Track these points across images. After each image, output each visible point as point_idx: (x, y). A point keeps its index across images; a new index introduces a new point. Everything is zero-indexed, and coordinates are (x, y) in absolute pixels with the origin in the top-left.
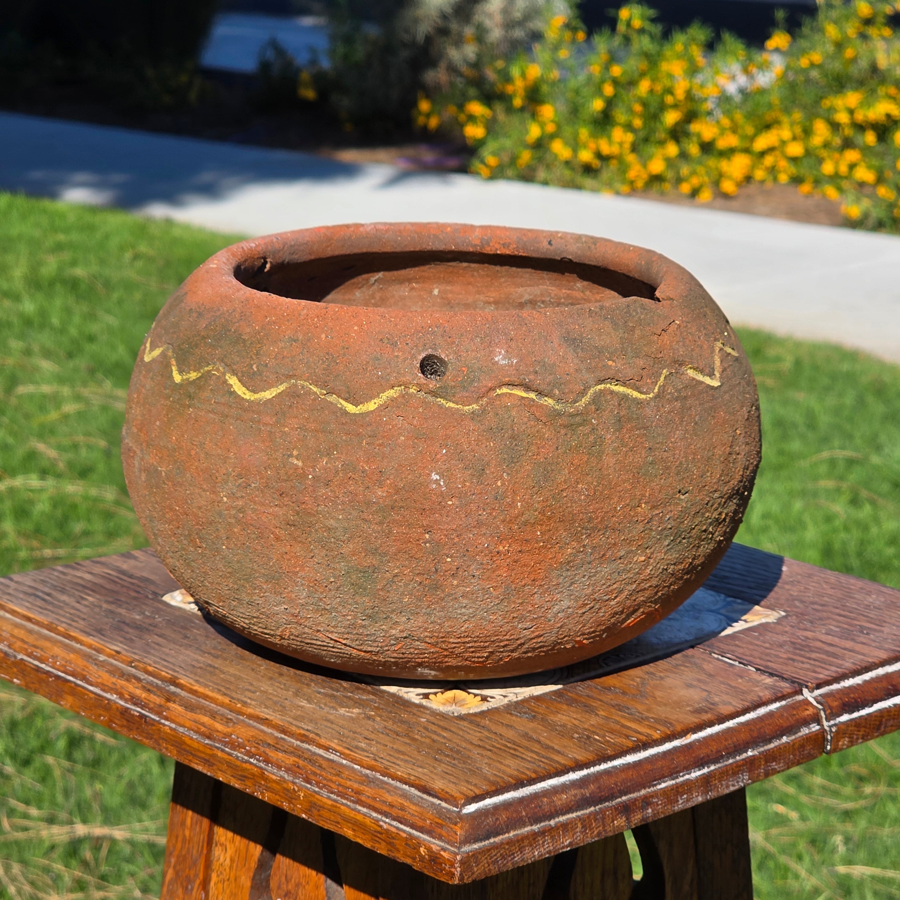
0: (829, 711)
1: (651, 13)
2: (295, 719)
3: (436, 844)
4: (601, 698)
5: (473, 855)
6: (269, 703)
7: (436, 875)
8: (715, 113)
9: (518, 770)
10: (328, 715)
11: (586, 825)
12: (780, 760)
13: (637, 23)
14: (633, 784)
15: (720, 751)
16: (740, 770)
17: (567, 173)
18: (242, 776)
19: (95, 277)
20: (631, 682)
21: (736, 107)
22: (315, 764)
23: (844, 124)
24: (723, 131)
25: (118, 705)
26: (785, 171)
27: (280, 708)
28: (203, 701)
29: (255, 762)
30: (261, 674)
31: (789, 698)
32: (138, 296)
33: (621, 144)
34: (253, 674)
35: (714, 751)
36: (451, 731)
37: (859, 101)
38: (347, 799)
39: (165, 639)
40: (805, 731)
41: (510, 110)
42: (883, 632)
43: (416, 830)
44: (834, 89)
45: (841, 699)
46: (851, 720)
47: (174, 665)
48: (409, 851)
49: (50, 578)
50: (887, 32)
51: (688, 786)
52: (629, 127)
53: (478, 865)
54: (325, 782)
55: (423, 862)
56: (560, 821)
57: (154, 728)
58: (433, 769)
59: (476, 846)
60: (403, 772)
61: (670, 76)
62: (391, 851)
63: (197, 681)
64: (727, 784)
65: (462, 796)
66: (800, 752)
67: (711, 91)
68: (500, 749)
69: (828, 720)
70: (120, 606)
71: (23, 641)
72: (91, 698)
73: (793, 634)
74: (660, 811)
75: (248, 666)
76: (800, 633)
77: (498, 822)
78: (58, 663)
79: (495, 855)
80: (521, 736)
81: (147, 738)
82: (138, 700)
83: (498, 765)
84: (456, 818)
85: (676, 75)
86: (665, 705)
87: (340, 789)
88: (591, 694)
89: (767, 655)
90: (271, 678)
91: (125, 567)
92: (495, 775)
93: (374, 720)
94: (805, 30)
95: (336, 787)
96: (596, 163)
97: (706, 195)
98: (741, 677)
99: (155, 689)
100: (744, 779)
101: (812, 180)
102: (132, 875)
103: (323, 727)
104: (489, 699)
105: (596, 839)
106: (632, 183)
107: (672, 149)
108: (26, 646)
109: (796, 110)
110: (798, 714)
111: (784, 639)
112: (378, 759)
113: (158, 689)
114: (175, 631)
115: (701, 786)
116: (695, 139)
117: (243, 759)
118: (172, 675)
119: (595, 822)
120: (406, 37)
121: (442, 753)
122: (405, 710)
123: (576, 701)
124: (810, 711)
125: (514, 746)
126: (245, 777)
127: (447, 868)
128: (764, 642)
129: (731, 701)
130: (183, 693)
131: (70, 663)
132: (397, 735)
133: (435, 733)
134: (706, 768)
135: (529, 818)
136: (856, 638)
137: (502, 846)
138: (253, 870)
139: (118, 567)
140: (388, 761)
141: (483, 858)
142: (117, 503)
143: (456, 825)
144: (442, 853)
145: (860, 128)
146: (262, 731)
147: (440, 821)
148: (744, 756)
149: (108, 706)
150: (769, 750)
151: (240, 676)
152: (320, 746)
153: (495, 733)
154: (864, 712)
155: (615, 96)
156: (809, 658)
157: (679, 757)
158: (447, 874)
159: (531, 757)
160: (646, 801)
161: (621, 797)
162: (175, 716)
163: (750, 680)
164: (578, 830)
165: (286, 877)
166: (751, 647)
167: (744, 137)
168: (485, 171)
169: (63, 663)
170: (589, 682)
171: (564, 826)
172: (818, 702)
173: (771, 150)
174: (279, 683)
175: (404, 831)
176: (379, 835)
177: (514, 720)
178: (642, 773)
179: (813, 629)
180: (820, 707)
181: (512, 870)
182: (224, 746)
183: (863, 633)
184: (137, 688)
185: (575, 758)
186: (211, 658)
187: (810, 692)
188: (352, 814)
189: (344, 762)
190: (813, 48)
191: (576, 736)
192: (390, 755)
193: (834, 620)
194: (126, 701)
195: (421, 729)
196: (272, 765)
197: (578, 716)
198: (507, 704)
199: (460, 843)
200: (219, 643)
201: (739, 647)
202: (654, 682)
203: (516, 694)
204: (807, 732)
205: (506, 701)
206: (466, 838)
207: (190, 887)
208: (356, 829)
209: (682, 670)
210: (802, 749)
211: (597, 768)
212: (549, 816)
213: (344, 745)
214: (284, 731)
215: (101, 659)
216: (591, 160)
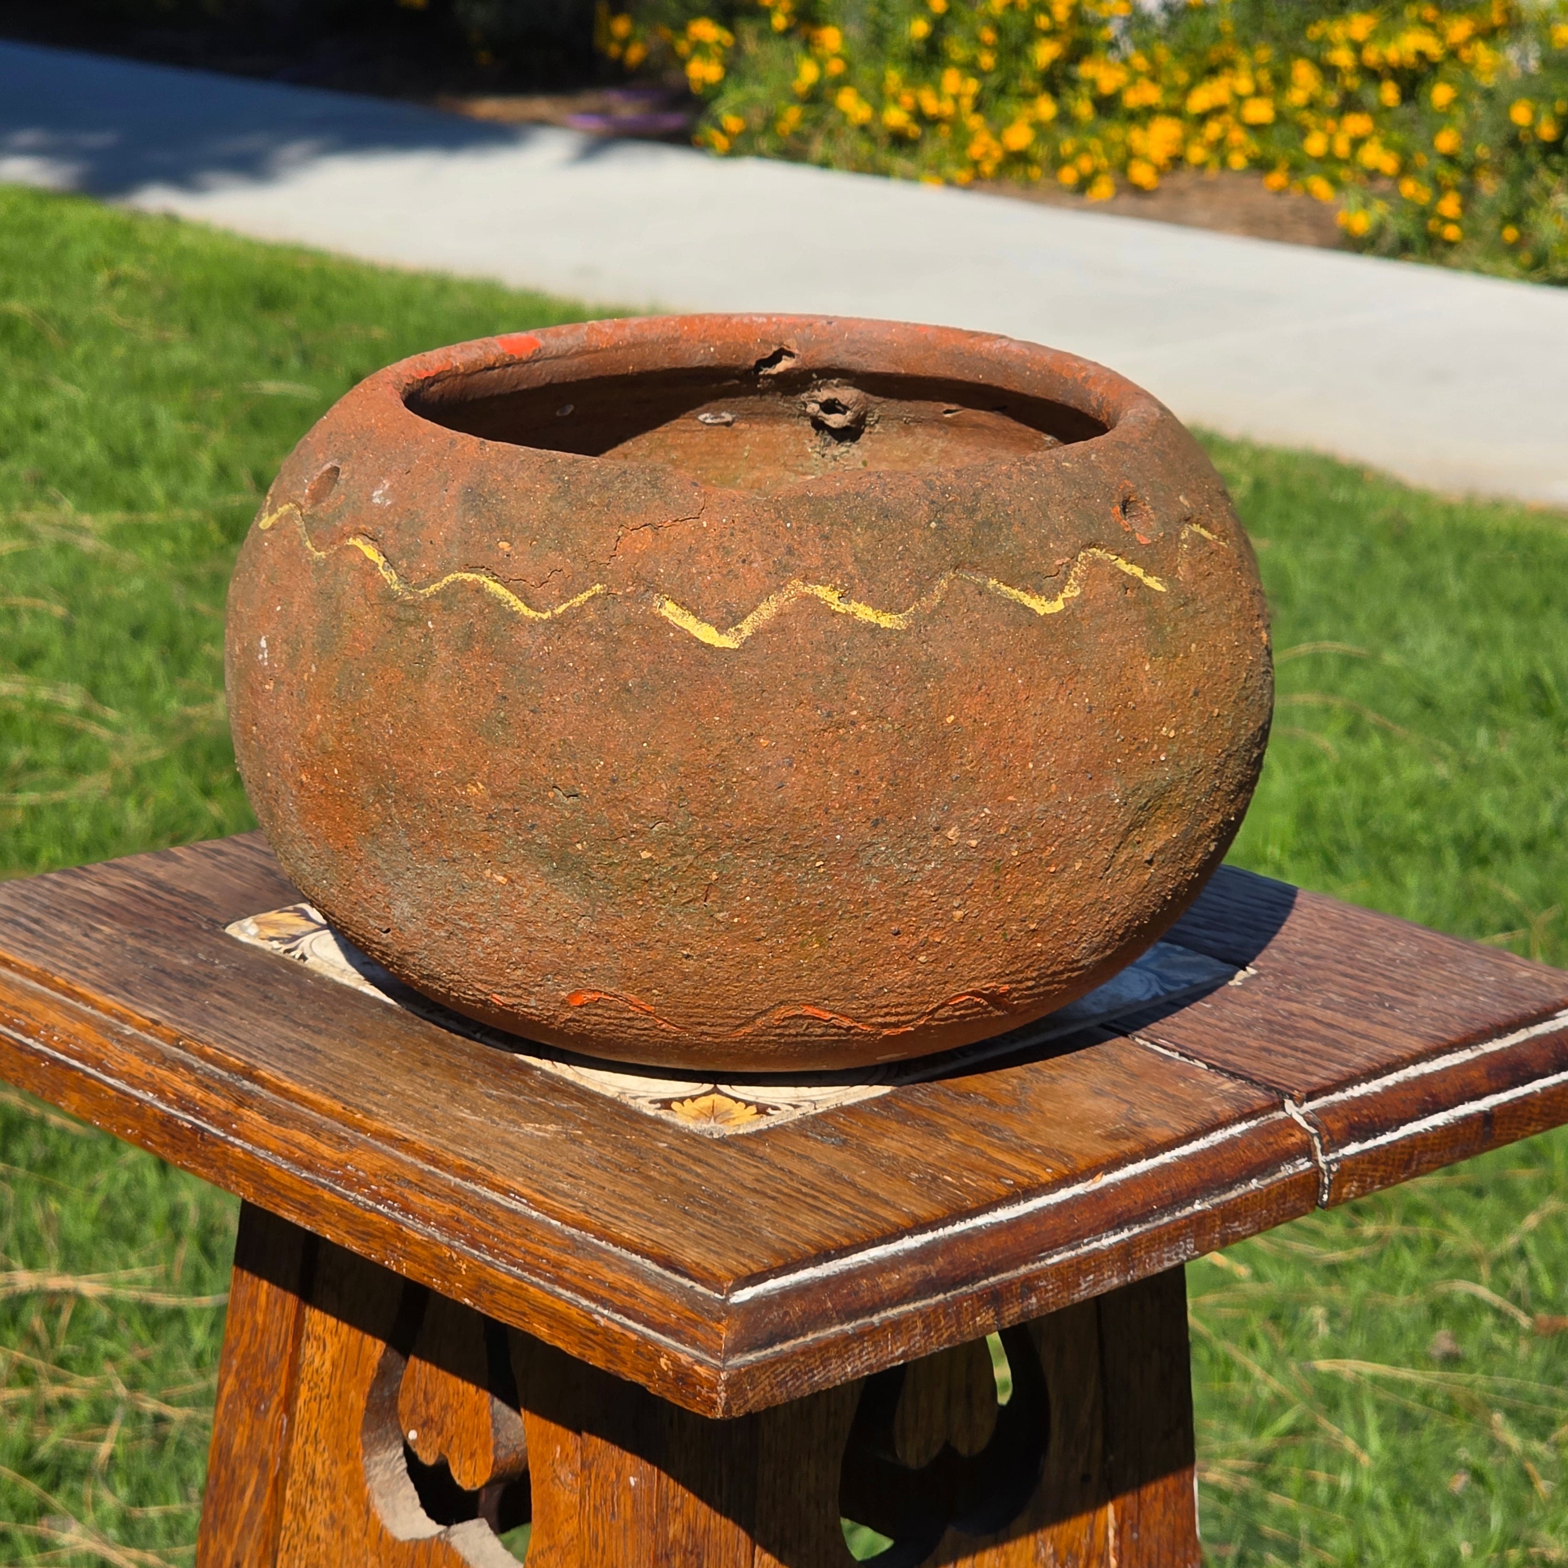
0: (1327, 1137)
2: (453, 1141)
3: (686, 1353)
4: (953, 1111)
5: (746, 1372)
6: (408, 1113)
7: (685, 1402)
8: (1121, 44)
9: (820, 1232)
10: (506, 1136)
11: (929, 1323)
12: (1246, 1217)
14: (1006, 1257)
15: (1149, 1204)
16: (1180, 1235)
17: (864, 148)
18: (364, 1233)
19: (44, 317)
20: (1004, 1086)
21: (1159, 37)
22: (486, 1217)
23: (1346, 67)
24: (1135, 76)
25: (157, 1111)
26: (1241, 148)
27: (427, 1122)
28: (298, 1107)
29: (386, 1210)
30: (394, 1063)
31: (1263, 1115)
32: (119, 351)
33: (956, 98)
34: (379, 1063)
35: (1139, 1202)
36: (708, 1164)
37: (1371, 30)
38: (539, 1275)
39: (232, 1000)
40: (1287, 1170)
41: (765, 35)
42: (1416, 1005)
43: (654, 1330)
44: (1330, 7)
45: (1347, 1117)
46: (1363, 1152)
47: (248, 1045)
48: (642, 1364)
49: (39, 894)
51: (1096, 1261)
52: (971, 68)
53: (755, 1388)
54: (502, 1246)
55: (664, 1381)
56: (888, 1318)
57: (216, 1149)
58: (681, 1229)
59: (751, 1357)
60: (632, 1233)
62: (612, 1362)
63: (287, 1073)
64: (1159, 1256)
65: (729, 1275)
66: (1278, 1205)
67: (1115, 8)
68: (790, 1196)
69: (1325, 1152)
70: (156, 943)
72: (111, 1098)
73: (1267, 1006)
74: (1051, 1300)
75: (372, 1048)
76: (1281, 1005)
77: (788, 1319)
78: (56, 1038)
79: (783, 1372)
80: (824, 1175)
81: (203, 1166)
82: (190, 1102)
83: (788, 1223)
84: (719, 1311)
86: (1059, 1124)
87: (529, 1258)
88: (936, 1103)
89: (1228, 1041)
90: (410, 1071)
91: (161, 875)
92: (783, 1240)
93: (582, 1144)
95: (522, 1255)
96: (914, 130)
97: (1103, 189)
98: (1185, 1080)
99: (217, 1086)
100: (1186, 1249)
101: (1287, 165)
102: (111, 1358)
103: (499, 1154)
104: (770, 1111)
105: (946, 1346)
106: (976, 164)
107: (1046, 108)
109: (1262, 44)
110: (1276, 1142)
111: (1255, 1015)
112: (590, 1210)
113: (223, 1086)
114: (248, 986)
115: (1118, 1261)
116: (1085, 91)
117: (366, 1204)
118: (246, 1062)
119: (944, 1318)
121: (696, 1202)
122: (632, 1128)
123: (913, 1117)
124: (1297, 1138)
125: (812, 1192)
126: (369, 1234)
127: (704, 1392)
128: (1221, 1021)
129: (1168, 1119)
130: (265, 1093)
131: (76, 1038)
132: (621, 1170)
133: (682, 1167)
134: (1126, 1230)
135: (837, 1313)
136: (1373, 1015)
137: (794, 1358)
138: (369, 1381)
139: (148, 874)
140: (607, 1214)
141: (763, 1377)
142: (85, 713)
143: (719, 1323)
144: (696, 1367)
145: (1373, 75)
146: (398, 1160)
147: (692, 1316)
148: (1188, 1211)
149: (139, 1111)
150: (1229, 1202)
151: (358, 1066)
152: (494, 1187)
153: (782, 1169)
154: (1383, 1140)
155: (949, 13)
156: (1296, 1049)
157: (1081, 1213)
158: (704, 1402)
159: (840, 1210)
160: (1028, 1285)
161: (987, 1278)
162: (252, 1131)
163: (1198, 1085)
164: (917, 1331)
165: (425, 1394)
166: (1199, 1028)
167: (1170, 89)
168: (721, 142)
169: (65, 1038)
170: (935, 1085)
171: (896, 1325)
172: (1308, 1124)
173: (1217, 111)
174: (424, 1078)
175: (634, 1331)
176: (592, 1336)
177: (812, 1147)
178: (1022, 1239)
179: (1301, 998)
180: (1313, 1130)
181: (809, 1396)
182: (334, 1183)
183: (1384, 1007)
184: (188, 1082)
185: (912, 1213)
186: (310, 1033)
187: (1296, 1105)
188: (548, 1301)
189: (535, 1214)
191: (914, 1175)
192: (610, 1204)
193: (1334, 982)
194: (170, 1103)
195: (659, 1161)
196: (414, 1217)
197: (918, 1142)
198: (799, 1120)
199: (726, 1353)
200: (322, 1008)
201: (1179, 1027)
202: (1041, 1085)
203: (814, 1102)
204: (1291, 1172)
205: (797, 1114)
206: (735, 1344)
207: (263, 1407)
208: (554, 1324)
209: (1086, 1066)
210: (1281, 1201)
211: (950, 1230)
212: (871, 1308)
213: (535, 1186)
214: (434, 1161)
215: (128, 1033)
216: (905, 125)
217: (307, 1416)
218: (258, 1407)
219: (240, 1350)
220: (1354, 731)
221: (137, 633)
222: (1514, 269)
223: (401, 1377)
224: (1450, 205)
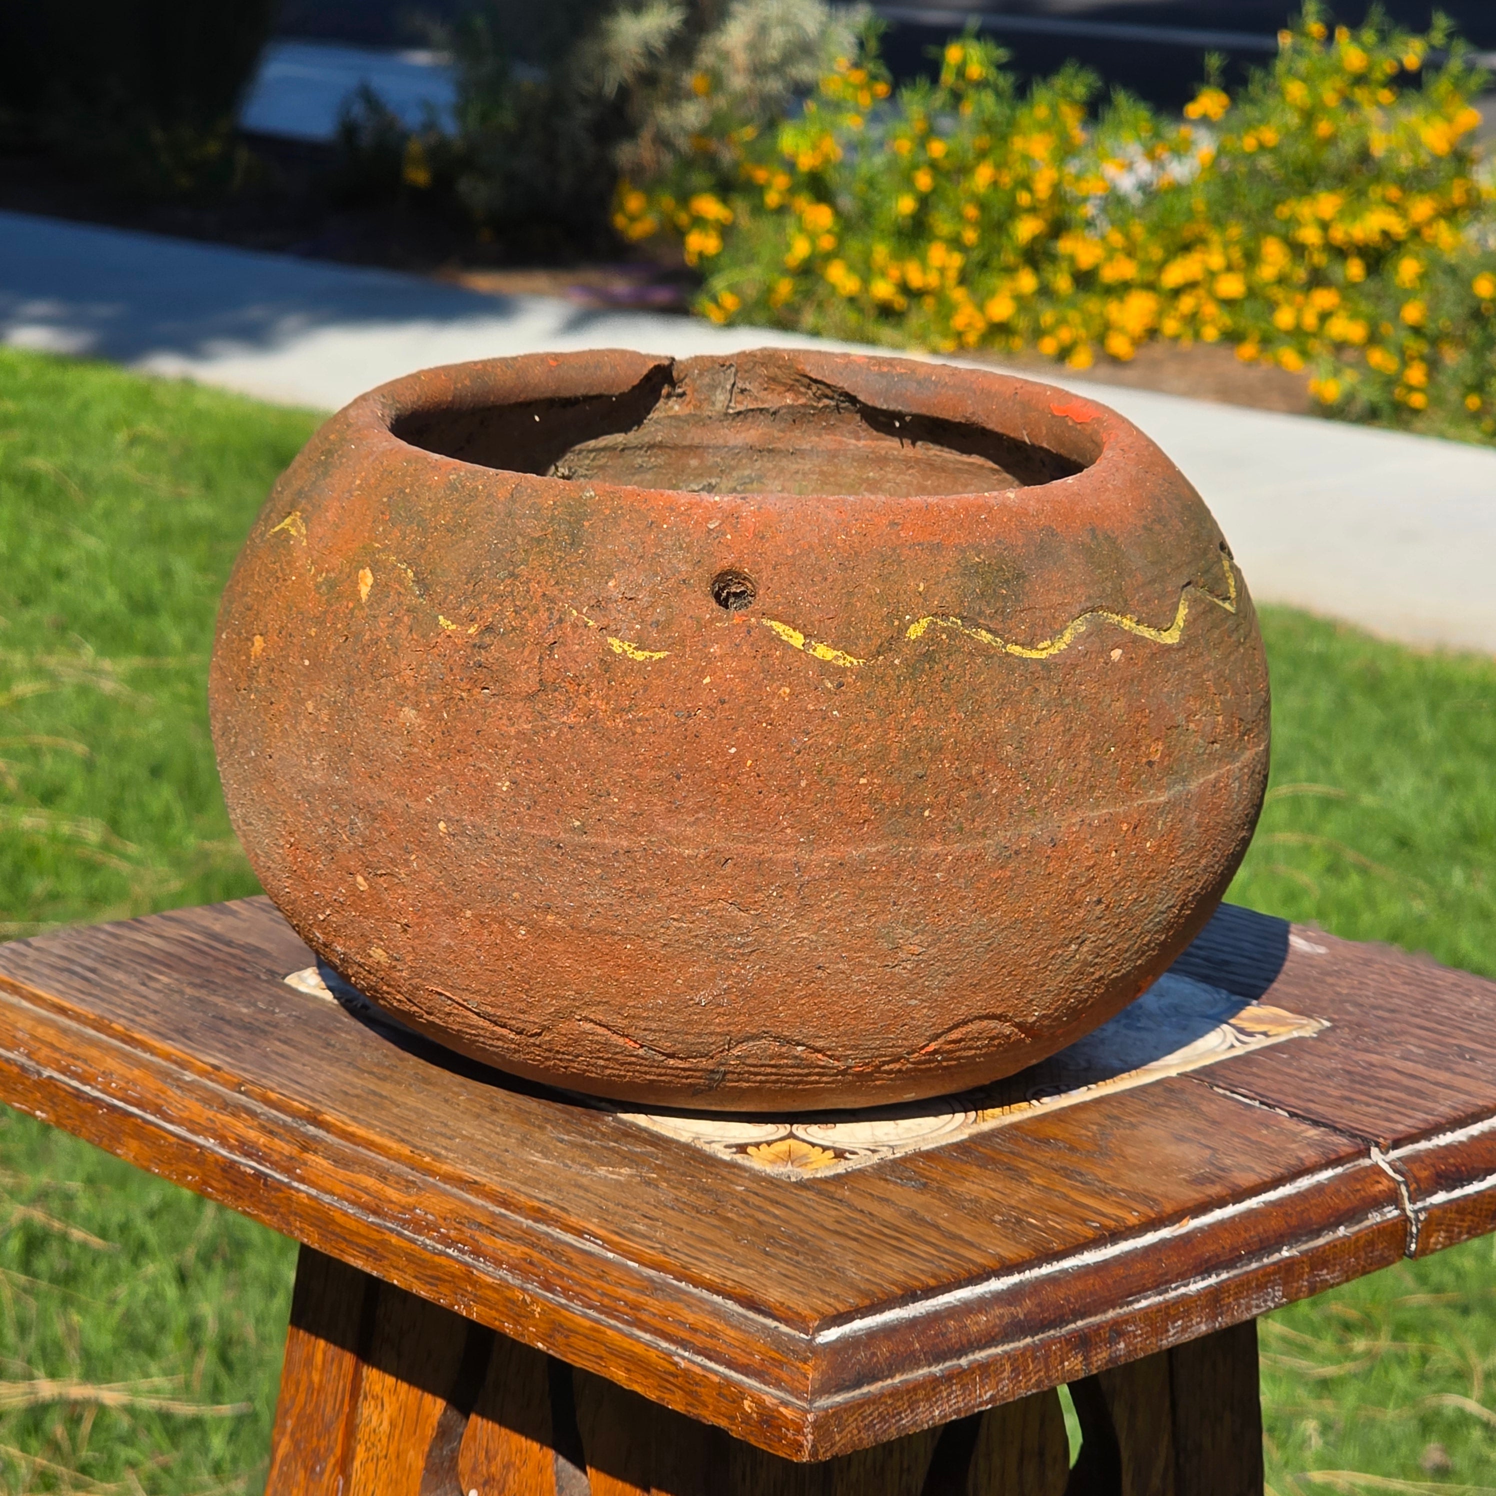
0: (1414, 1186)
1: (1002, 54)
2: (524, 1183)
3: (771, 1395)
4: (1034, 1156)
5: (834, 1414)
6: (477, 1156)
7: (770, 1446)
8: (1098, 222)
9: (905, 1273)
10: (579, 1178)
11: (1018, 1368)
12: (1334, 1265)
13: (975, 70)
14: (1094, 1301)
15: (1237, 1249)
16: (1269, 1281)
17: (852, 318)
18: (431, 1277)
19: (66, 473)
20: (1083, 1132)
21: (1134, 215)
22: (559, 1258)
23: (1313, 245)
24: (1111, 253)
25: (218, 1157)
26: (1213, 322)
27: (498, 1165)
28: (365, 1152)
29: (456, 1254)
30: (461, 1108)
31: (1349, 1162)
33: (942, 271)
34: (446, 1108)
35: (1227, 1247)
36: (786, 1206)
37: (1337, 209)
38: (616, 1318)
39: (294, 1047)
40: (1375, 1218)
41: (758, 210)
43: (736, 1371)
44: (1297, 187)
45: (1433, 1166)
46: (1450, 1202)
47: (312, 1090)
48: (724, 1406)
49: (94, 945)
50: (1386, 96)
51: (1185, 1306)
52: (956, 243)
53: (842, 1430)
54: (577, 1288)
55: (747, 1424)
56: (976, 1360)
57: (280, 1195)
58: (763, 1270)
59: (839, 1398)
60: (713, 1274)
61: (1027, 159)
62: (692, 1405)
63: (354, 1118)
64: (1248, 1303)
65: (815, 1315)
66: (1366, 1253)
67: (1092, 187)
68: (872, 1237)
69: (1413, 1201)
70: (214, 992)
71: (52, 1046)
72: (171, 1145)
73: (1345, 1057)
74: (1139, 1346)
75: (438, 1094)
76: (1361, 1057)
77: (875, 1360)
78: (113, 1085)
79: (871, 1415)
80: (905, 1217)
81: (266, 1212)
82: (252, 1147)
83: (873, 1265)
84: (805, 1352)
85: (1037, 159)
86: (1142, 1169)
87: (606, 1301)
88: (1016, 1149)
89: (1306, 1090)
90: (478, 1116)
91: (217, 928)
92: (868, 1280)
93: (657, 1186)
94: (1254, 89)
95: (598, 1298)
96: (900, 302)
97: (1082, 358)
98: (1267, 1127)
99: (282, 1131)
100: (1275, 1296)
101: (1258, 338)
102: (132, 1465)
103: (572, 1196)
104: (847, 1155)
105: (1034, 1391)
106: (959, 335)
107: (1027, 282)
108: (57, 1056)
109: (1234, 222)
110: (1364, 1190)
111: (1334, 1065)
112: (669, 1251)
113: (287, 1131)
114: (309, 1034)
115: (1207, 1307)
116: (1065, 265)
117: (434, 1248)
118: (310, 1107)
119: (1033, 1362)
120: (587, 88)
121: (775, 1242)
122: (707, 1172)
123: (994, 1161)
124: (1383, 1186)
125: (895, 1234)
126: (438, 1279)
127: (789, 1435)
128: (1300, 1070)
129: (1253, 1165)
130: (330, 1138)
131: (135, 1084)
132: (698, 1212)
133: (760, 1209)
134: (1214, 1276)
135: (925, 1354)
136: (1454, 1066)
137: (883, 1400)
138: (428, 1440)
139: (206, 928)
140: (687, 1255)
141: (851, 1420)
142: (105, 847)
143: (805, 1363)
144: (782, 1409)
145: (1339, 253)
146: (468, 1203)
147: (777, 1356)
148: (1276, 1257)
149: (200, 1157)
150: (1317, 1248)
151: (425, 1111)
152: (568, 1228)
153: (862, 1211)
154: (1470, 1189)
155: (934, 191)
156: (1378, 1098)
157: (1169, 1257)
158: (790, 1445)
159: (925, 1252)
160: (1117, 1330)
161: (1075, 1322)
162: (317, 1176)
163: (1282, 1131)
164: (1005, 1374)
165: (487, 1453)
166: (1279, 1077)
167: (1145, 265)
168: (715, 314)
169: (123, 1084)
171: (984, 1368)
172: (1395, 1171)
173: (1191, 286)
174: (492, 1123)
175: (716, 1373)
176: (671, 1379)
177: (894, 1191)
178: (1110, 1281)
179: (1380, 1050)
180: (1399, 1178)
181: (896, 1440)
182: (402, 1227)
183: (1465, 1059)
184: (251, 1128)
185: (998, 1254)
186: (376, 1080)
187: (1382, 1153)
188: (626, 1344)
189: (610, 1255)
190: (1264, 120)
191: (998, 1218)
192: (690, 1245)
193: (1413, 1035)
194: (231, 1149)
195: (737, 1203)
196: (485, 1260)
197: (999, 1186)
198: (878, 1164)
199: (813, 1394)
200: (386, 1056)
201: (1259, 1076)
202: (1122, 1131)
203: (892, 1147)
204: (1379, 1219)
205: (875, 1158)
206: (822, 1385)
207: (318, 1469)
208: (632, 1368)
209: (1165, 1113)
210: (1370, 1249)
211: (1036, 1273)
212: (958, 1350)
213: (611, 1227)
214: (505, 1203)
215: (187, 1079)
216: (891, 298)
217: (363, 1477)
218: (313, 1469)
219: (296, 1411)
220: (1334, 869)
221: (156, 771)
222: (1478, 435)
223: (461, 1435)
224: (1416, 374)
